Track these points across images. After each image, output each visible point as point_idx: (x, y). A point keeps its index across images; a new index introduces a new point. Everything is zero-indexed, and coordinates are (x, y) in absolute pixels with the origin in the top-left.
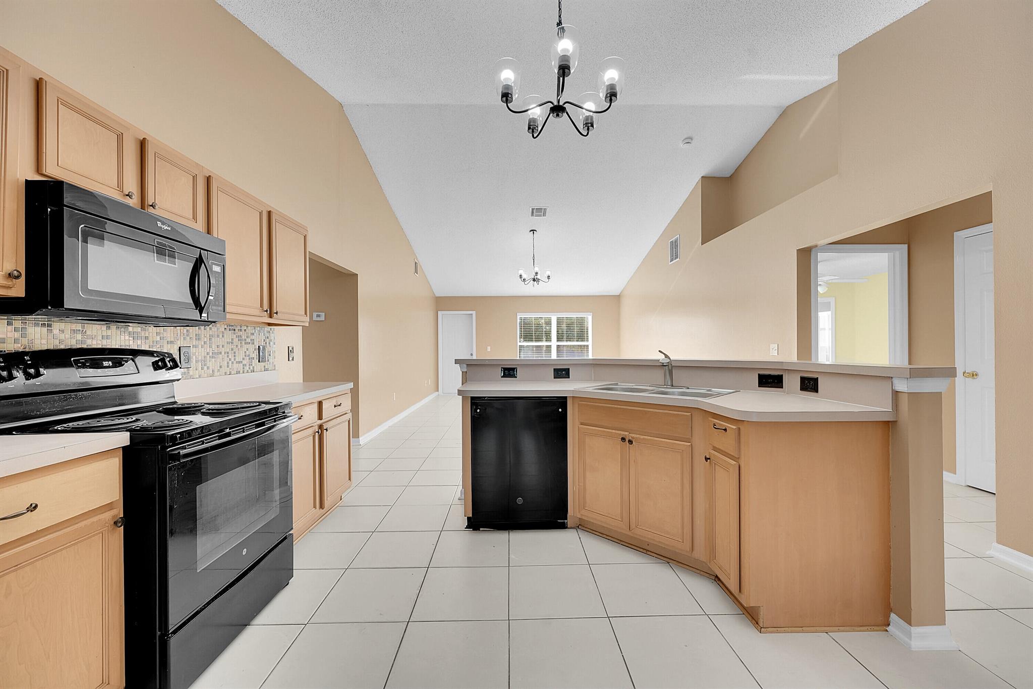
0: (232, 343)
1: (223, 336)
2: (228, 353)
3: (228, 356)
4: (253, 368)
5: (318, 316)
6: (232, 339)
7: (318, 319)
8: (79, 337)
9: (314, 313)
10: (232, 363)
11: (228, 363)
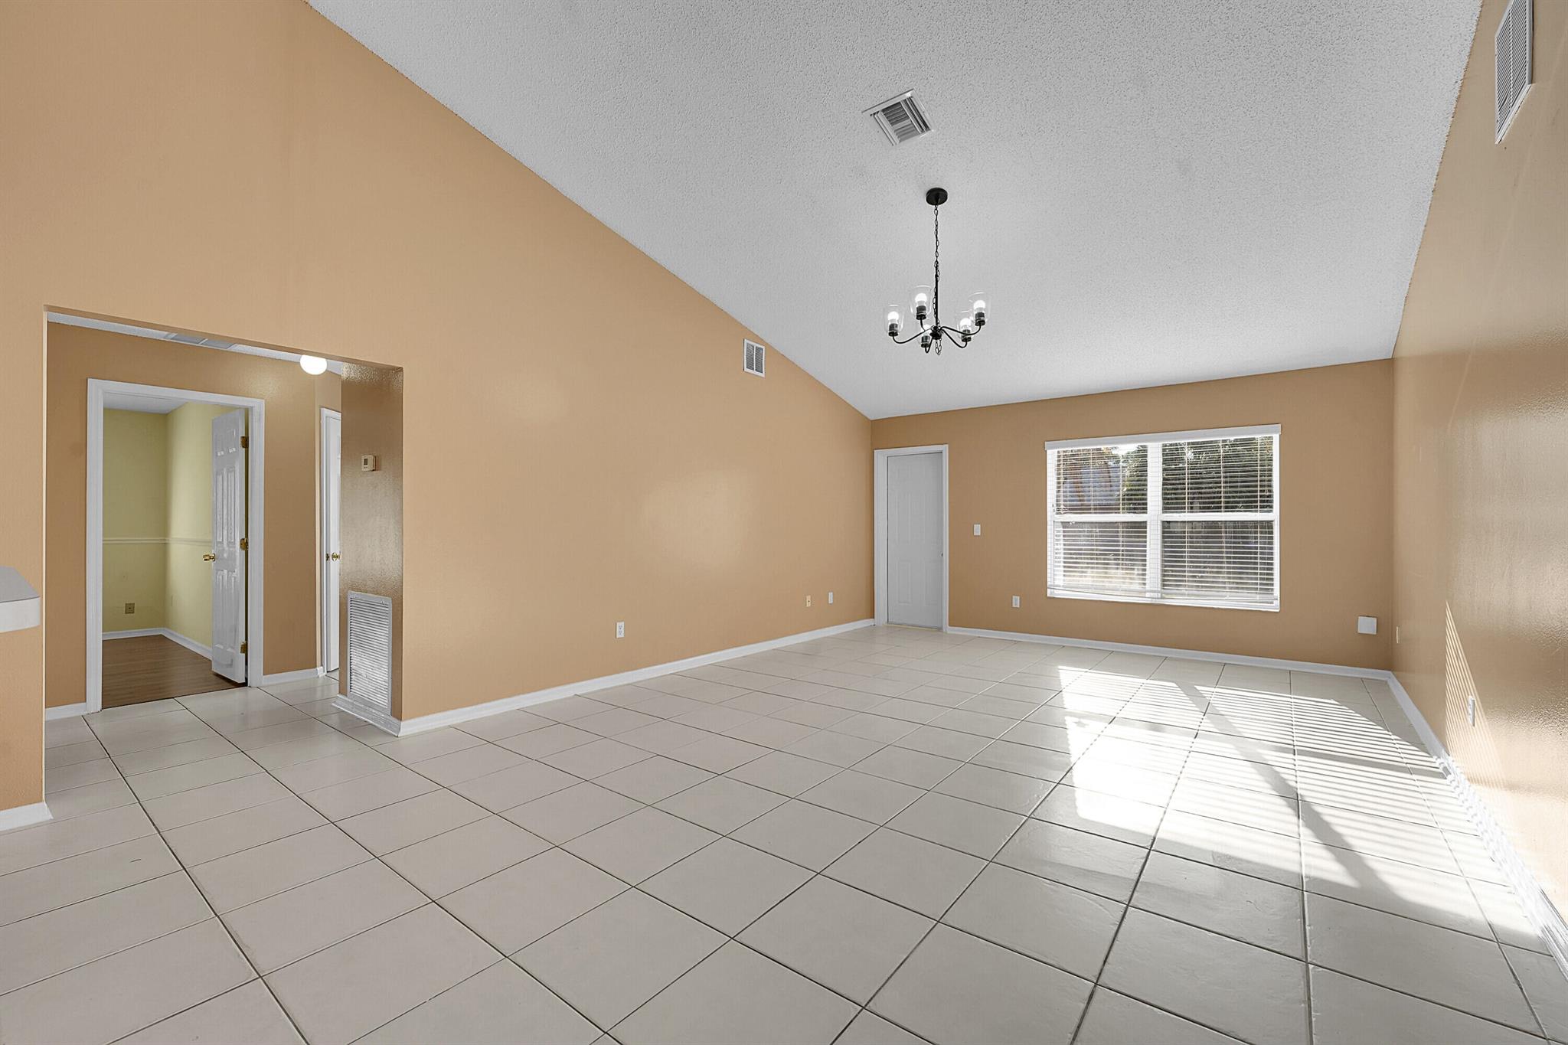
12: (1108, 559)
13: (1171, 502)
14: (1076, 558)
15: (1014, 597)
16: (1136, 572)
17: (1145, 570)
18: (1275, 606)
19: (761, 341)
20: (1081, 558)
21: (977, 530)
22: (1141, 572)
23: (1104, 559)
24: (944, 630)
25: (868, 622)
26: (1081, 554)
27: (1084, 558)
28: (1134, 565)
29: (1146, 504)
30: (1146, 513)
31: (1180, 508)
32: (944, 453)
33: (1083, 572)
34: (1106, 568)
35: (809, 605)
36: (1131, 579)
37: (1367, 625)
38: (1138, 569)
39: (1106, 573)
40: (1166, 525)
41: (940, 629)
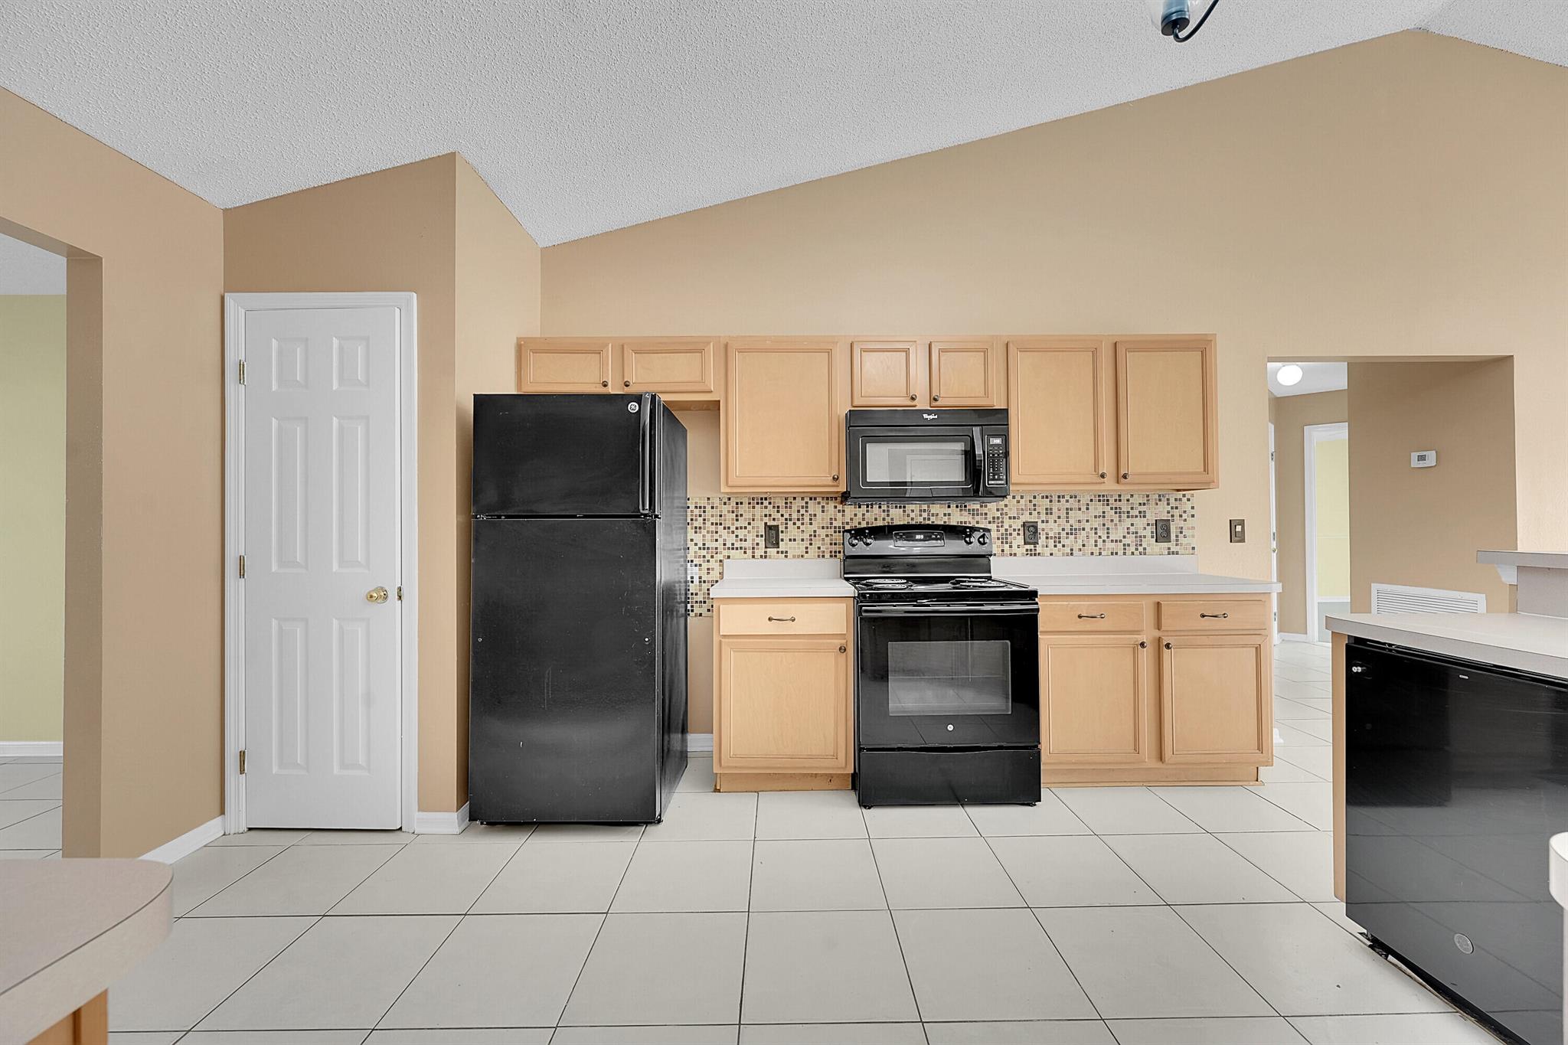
0: (1104, 517)
1: (1087, 509)
2: (1096, 529)
3: (1096, 533)
4: (1145, 549)
5: (1422, 458)
6: (1104, 512)
7: (1422, 464)
8: (925, 515)
9: (1412, 454)
10: (1104, 541)
11: (1096, 541)
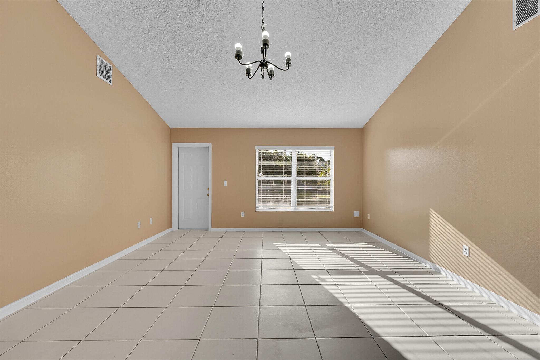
12: (278, 195)
13: (299, 174)
14: (266, 195)
15: (242, 212)
16: (288, 199)
17: (291, 198)
18: (332, 209)
19: (110, 61)
20: (268, 195)
21: (225, 183)
22: (290, 199)
23: (277, 195)
24: (209, 230)
25: (169, 230)
26: (268, 193)
27: (269, 195)
28: (287, 196)
29: (291, 173)
30: (291, 176)
31: (302, 175)
32: (210, 148)
33: (268, 200)
34: (277, 198)
35: (139, 227)
36: (286, 202)
37: (357, 214)
38: (289, 198)
39: (277, 200)
40: (298, 181)
41: (207, 230)
